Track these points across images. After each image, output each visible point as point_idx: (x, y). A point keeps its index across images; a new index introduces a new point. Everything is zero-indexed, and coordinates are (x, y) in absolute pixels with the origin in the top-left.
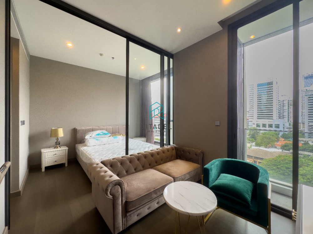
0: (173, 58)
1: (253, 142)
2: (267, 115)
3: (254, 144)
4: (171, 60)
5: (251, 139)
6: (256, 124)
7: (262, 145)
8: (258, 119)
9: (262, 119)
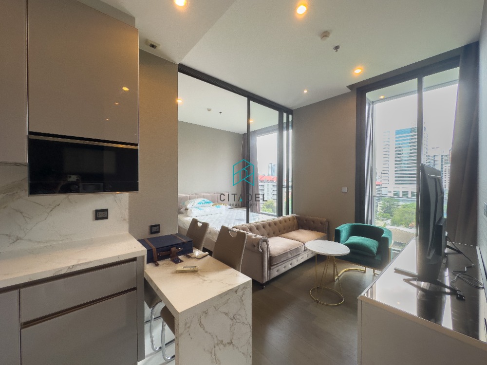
0: (292, 115)
1: (387, 220)
2: (410, 177)
3: (389, 221)
4: (290, 116)
5: (385, 215)
6: (393, 193)
7: (401, 224)
8: (396, 184)
9: (402, 184)
